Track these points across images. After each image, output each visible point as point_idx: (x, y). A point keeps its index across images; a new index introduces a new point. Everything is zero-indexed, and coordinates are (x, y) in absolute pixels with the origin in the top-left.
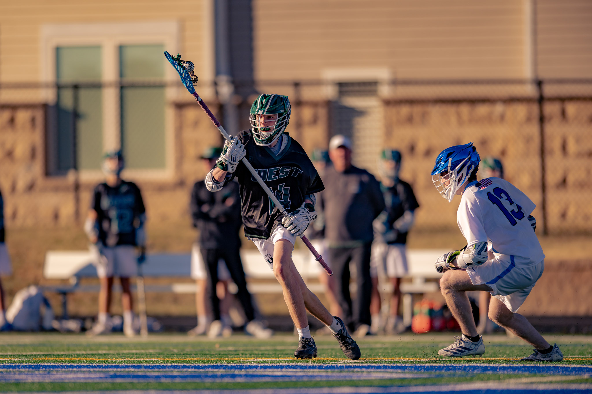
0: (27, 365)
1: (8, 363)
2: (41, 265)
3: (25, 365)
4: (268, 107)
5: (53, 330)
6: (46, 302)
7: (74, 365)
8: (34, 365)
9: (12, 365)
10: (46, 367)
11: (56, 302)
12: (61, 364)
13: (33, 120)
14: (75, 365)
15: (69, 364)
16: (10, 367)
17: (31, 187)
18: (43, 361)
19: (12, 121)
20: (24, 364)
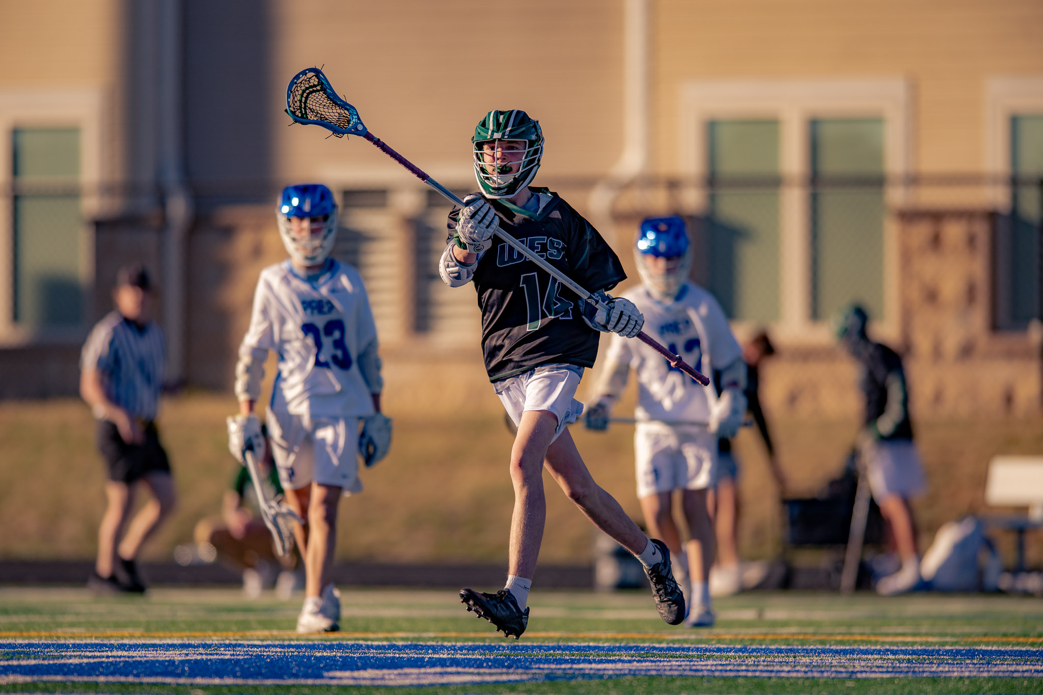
0: (953, 650)
1: (921, 645)
2: (982, 480)
3: (950, 650)
4: (509, 129)
5: (999, 592)
6: (989, 544)
7: (1032, 649)
8: (964, 650)
9: (927, 648)
10: (985, 653)
11: (1006, 545)
12: (1009, 648)
13: (971, 241)
14: (1034, 650)
15: (1024, 649)
16: (925, 652)
17: (967, 351)
18: (979, 644)
19: (936, 241)
20: (947, 648)
